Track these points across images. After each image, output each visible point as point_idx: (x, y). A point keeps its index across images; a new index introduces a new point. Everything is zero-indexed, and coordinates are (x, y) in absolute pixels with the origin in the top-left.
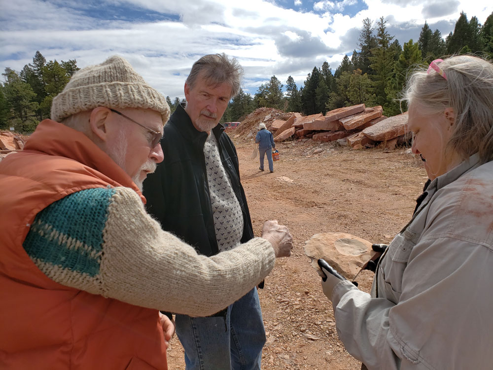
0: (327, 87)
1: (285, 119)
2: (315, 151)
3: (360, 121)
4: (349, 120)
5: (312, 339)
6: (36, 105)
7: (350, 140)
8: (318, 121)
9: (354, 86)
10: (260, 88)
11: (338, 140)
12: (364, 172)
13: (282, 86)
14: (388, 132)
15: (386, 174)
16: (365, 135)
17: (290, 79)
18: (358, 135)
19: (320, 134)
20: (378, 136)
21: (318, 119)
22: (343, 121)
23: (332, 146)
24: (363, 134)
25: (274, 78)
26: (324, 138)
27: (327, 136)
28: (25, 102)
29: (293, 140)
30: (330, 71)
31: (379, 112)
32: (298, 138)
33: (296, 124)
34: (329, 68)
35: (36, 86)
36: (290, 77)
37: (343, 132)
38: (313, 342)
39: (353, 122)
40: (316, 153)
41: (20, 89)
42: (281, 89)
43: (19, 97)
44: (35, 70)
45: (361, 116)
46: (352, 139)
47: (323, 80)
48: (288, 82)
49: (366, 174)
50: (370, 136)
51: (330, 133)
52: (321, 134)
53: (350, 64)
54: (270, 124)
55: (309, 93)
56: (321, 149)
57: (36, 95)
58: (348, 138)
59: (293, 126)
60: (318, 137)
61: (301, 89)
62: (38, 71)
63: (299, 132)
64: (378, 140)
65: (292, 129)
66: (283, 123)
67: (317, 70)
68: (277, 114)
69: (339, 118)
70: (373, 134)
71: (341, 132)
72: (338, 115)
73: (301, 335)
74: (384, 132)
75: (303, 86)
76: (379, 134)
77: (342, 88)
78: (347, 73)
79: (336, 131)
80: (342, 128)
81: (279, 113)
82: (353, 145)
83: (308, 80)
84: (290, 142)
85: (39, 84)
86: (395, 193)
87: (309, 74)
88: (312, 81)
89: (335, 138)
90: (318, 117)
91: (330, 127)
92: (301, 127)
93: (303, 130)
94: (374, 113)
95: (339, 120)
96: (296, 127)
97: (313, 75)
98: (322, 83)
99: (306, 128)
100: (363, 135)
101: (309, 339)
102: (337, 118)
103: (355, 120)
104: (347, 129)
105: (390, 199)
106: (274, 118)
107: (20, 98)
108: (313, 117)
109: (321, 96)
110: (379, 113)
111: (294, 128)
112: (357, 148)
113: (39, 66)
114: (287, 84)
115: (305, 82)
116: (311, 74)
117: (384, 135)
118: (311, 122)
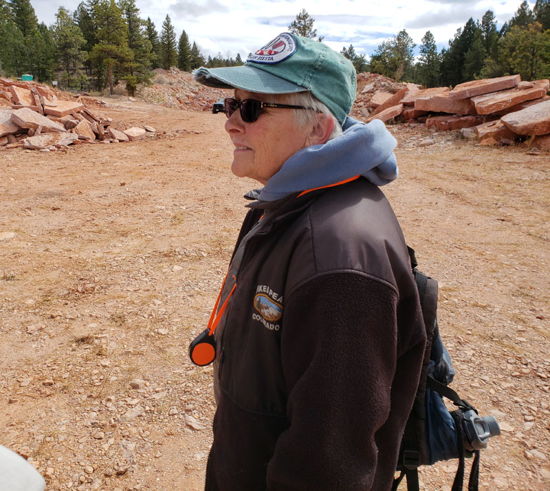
0: (485, 50)
1: (393, 92)
2: (422, 143)
3: (504, 102)
4: (487, 98)
5: (191, 427)
6: (85, 56)
7: (479, 130)
8: (439, 98)
9: (524, 50)
10: (380, 48)
11: (463, 130)
12: (473, 179)
13: (415, 45)
14: (544, 122)
15: (508, 187)
16: (505, 124)
17: (428, 36)
18: (494, 124)
19: (438, 117)
20: (525, 128)
21: (440, 95)
22: (476, 101)
23: (450, 138)
24: (502, 122)
25: (404, 33)
26: (441, 125)
27: (446, 122)
28: (73, 51)
29: (396, 124)
30: (494, 26)
31: (541, 89)
32: (403, 122)
33: (406, 99)
34: (494, 21)
35: (87, 30)
36: (428, 33)
37: (474, 117)
38: (190, 431)
39: (491, 103)
40: (422, 146)
41: (69, 33)
42: (411, 51)
43: (66, 43)
44: (88, 10)
45: (509, 94)
46: (483, 129)
47: (479, 39)
48: (424, 40)
49: (476, 184)
50: (511, 127)
51: (454, 117)
52: (440, 118)
53: (530, 15)
54: (370, 98)
55: (455, 58)
56: (431, 141)
57: (85, 41)
58: (478, 127)
59: (401, 103)
60: (434, 123)
61: (443, 51)
62: (92, 11)
63: (407, 113)
64: (524, 133)
65: (398, 108)
66: (388, 96)
67: (474, 23)
68: (383, 83)
69: (472, 95)
70: (517, 123)
71: (470, 118)
72: (471, 91)
73: (181, 416)
74: (536, 121)
75: (448, 47)
76: (526, 124)
77: (506, 52)
78: (519, 29)
79: (464, 116)
80: (473, 111)
81: (388, 82)
82: (482, 138)
83: (456, 38)
84: (391, 126)
85: (91, 28)
86: (502, 218)
87: (459, 30)
88: (462, 41)
89: (459, 125)
90: (441, 92)
91: (457, 108)
92: (411, 105)
93: (413, 110)
94: (531, 91)
95: (471, 99)
96: (405, 105)
97: (465, 31)
98: (477, 44)
99: (418, 107)
100: (502, 125)
101: (188, 425)
102: (468, 95)
103: (496, 100)
104: (479, 113)
105: (488, 227)
106: (377, 89)
107: (68, 45)
108: (433, 92)
109: (472, 63)
110: (541, 91)
111: (401, 105)
112: (487, 144)
113: (93, 5)
114: (422, 44)
115: (450, 42)
116: (463, 29)
117: (536, 126)
118: (428, 98)
